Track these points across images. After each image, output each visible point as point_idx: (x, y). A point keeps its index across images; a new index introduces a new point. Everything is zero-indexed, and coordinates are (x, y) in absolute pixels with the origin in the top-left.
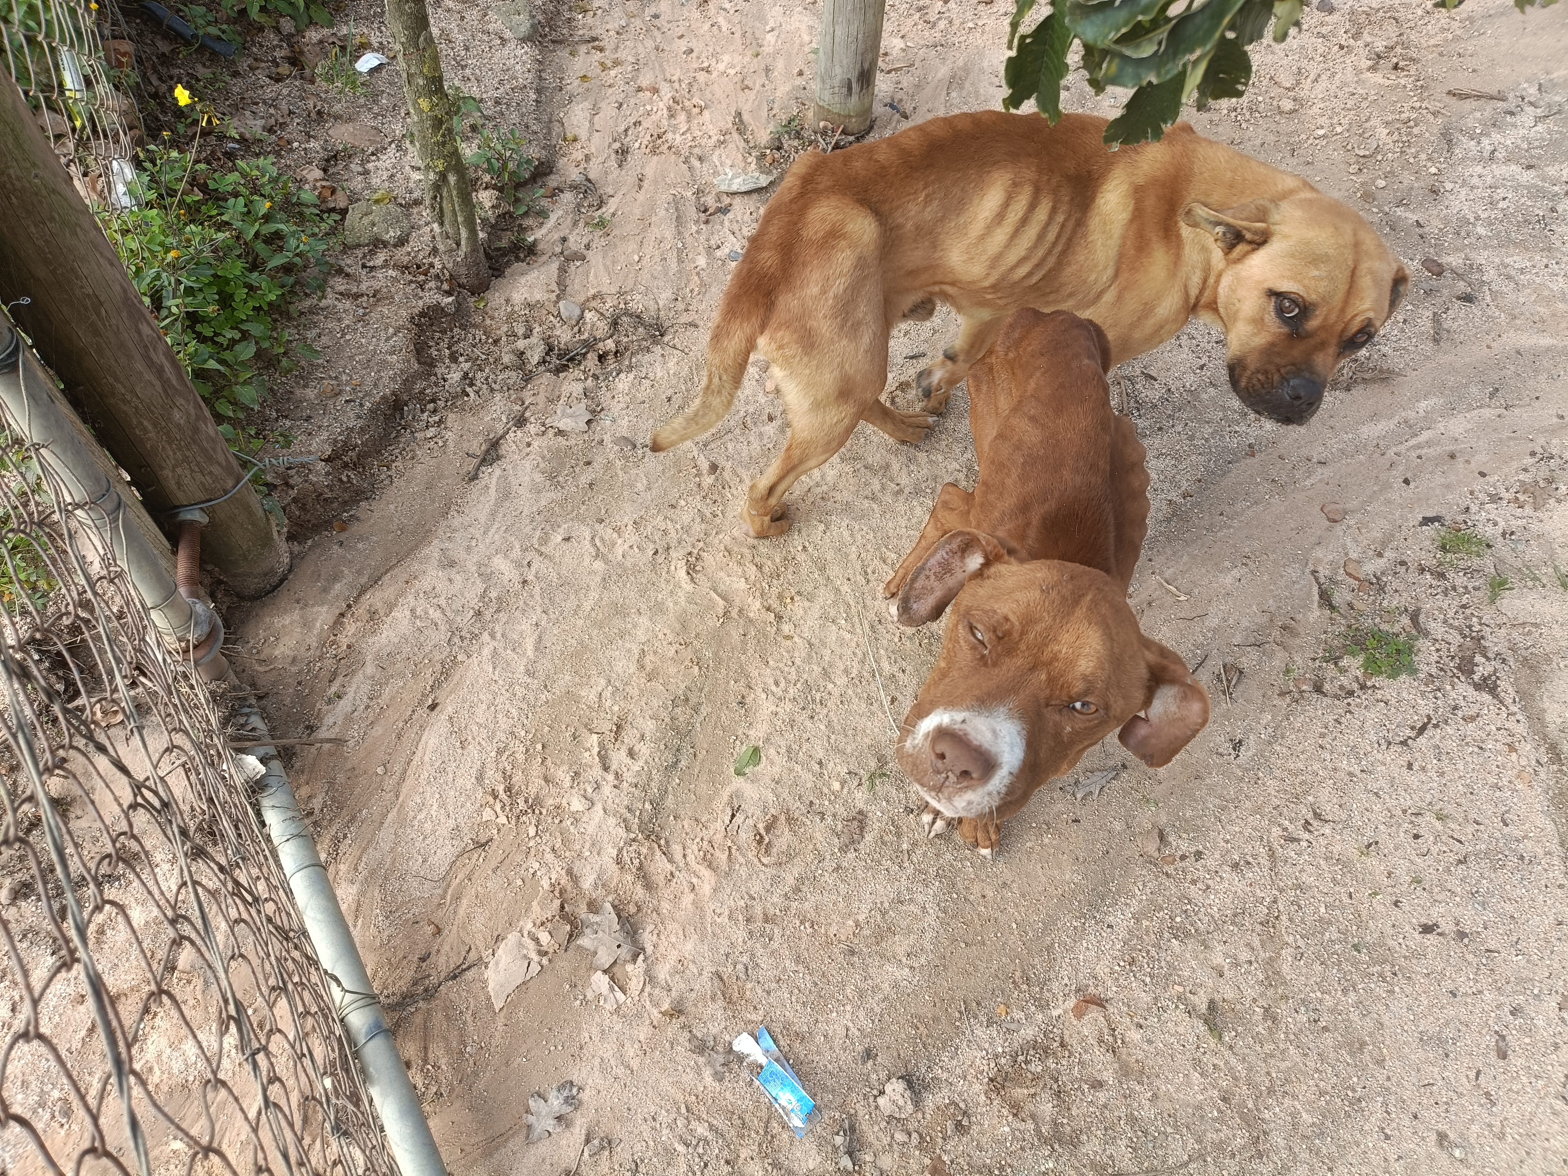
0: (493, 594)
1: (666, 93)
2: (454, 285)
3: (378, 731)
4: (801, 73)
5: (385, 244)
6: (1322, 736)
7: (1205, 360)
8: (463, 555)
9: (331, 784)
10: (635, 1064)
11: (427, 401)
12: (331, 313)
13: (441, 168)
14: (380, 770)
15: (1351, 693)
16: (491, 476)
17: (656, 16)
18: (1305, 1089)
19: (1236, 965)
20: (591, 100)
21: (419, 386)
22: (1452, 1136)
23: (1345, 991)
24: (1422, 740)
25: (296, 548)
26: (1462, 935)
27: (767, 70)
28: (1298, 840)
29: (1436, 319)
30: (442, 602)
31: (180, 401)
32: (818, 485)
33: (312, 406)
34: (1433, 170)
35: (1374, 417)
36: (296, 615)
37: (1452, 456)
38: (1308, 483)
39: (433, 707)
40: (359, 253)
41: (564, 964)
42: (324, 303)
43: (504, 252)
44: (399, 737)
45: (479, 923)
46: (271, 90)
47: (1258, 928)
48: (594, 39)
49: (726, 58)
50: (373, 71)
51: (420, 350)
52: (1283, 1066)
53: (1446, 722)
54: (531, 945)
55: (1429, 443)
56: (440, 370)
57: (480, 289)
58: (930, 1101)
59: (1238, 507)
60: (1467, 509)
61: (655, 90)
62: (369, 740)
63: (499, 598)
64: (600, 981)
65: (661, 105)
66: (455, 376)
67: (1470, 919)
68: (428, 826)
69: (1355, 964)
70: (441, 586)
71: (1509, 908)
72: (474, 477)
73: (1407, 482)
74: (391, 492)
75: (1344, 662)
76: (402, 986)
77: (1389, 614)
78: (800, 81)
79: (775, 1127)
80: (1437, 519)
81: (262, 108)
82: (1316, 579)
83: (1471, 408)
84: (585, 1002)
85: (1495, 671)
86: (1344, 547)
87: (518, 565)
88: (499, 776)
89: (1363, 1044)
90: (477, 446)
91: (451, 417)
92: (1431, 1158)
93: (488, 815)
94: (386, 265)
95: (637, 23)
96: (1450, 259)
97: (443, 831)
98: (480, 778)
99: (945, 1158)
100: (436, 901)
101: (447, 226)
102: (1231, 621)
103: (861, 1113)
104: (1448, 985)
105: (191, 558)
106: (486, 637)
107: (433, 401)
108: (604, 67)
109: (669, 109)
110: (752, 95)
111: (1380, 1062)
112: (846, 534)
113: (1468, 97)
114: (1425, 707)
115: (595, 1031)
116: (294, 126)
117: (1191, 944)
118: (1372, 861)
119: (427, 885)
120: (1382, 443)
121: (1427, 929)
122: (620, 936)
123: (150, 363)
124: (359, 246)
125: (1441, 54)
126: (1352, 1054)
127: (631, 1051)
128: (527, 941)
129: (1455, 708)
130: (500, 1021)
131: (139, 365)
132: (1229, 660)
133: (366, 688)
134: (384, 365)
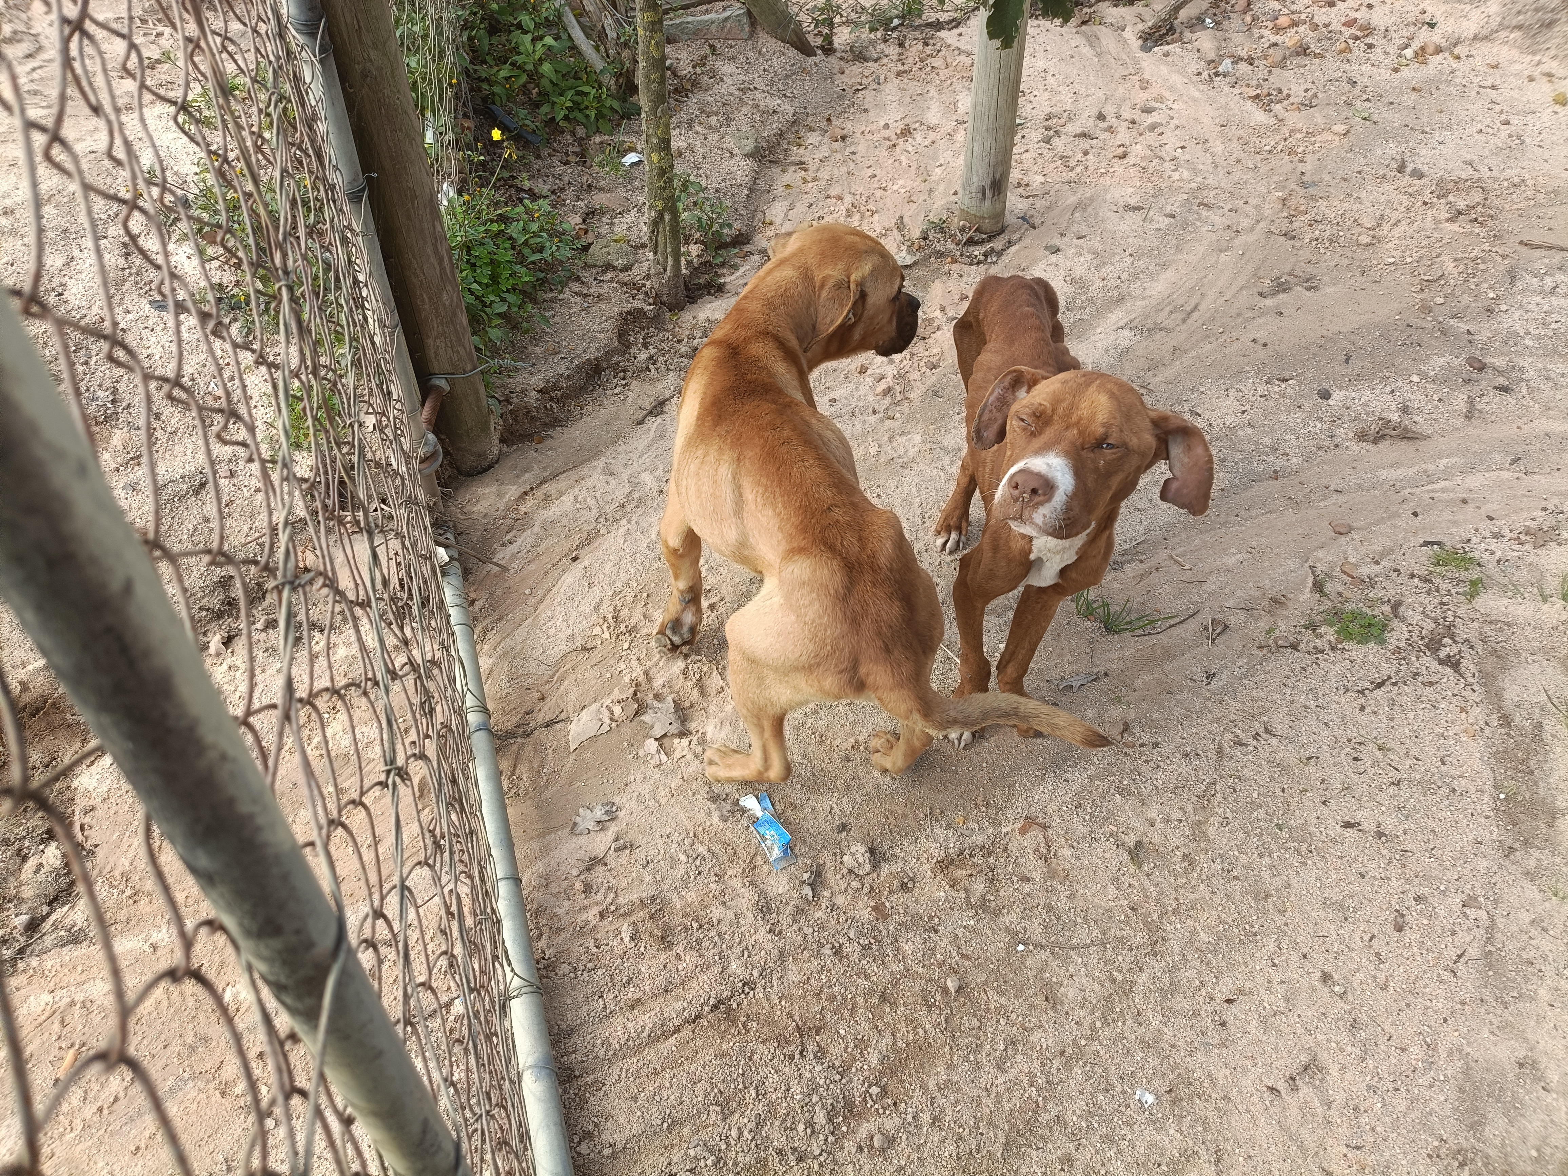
0: (636, 495)
1: (848, 199)
2: (658, 300)
3: (532, 567)
4: (955, 193)
5: (614, 268)
6: (1287, 677)
7: (1248, 407)
8: (621, 468)
9: (492, 595)
10: (663, 801)
11: (620, 371)
12: (565, 303)
13: (660, 208)
14: (527, 592)
15: (1322, 651)
16: (653, 424)
17: (854, 153)
18: (1207, 917)
19: (1167, 821)
20: (790, 200)
21: (616, 359)
22: (1336, 977)
23: (1261, 855)
24: (1379, 692)
25: (505, 449)
26: (1380, 835)
27: (931, 191)
28: (1246, 745)
29: (1471, 401)
30: (598, 495)
31: (449, 288)
32: (900, 457)
33: (538, 358)
34: (1491, 295)
35: (1395, 465)
36: (494, 489)
37: (1464, 501)
38: (1322, 504)
39: (575, 559)
40: (594, 271)
41: (628, 730)
42: (561, 296)
43: (700, 287)
44: (546, 573)
45: (572, 697)
46: (560, 169)
47: (1194, 799)
48: (802, 163)
49: (901, 182)
50: (633, 165)
51: (622, 335)
52: (1192, 896)
53: (1405, 683)
54: (607, 714)
55: (1443, 490)
56: (634, 350)
57: (676, 307)
58: (885, 869)
59: (1254, 513)
60: (1469, 541)
61: (840, 198)
62: (524, 572)
63: (639, 499)
64: (651, 745)
65: (842, 208)
66: (643, 356)
67: (1390, 823)
68: (552, 632)
69: (1276, 838)
70: (601, 487)
71: (1431, 823)
72: (641, 422)
73: (1415, 514)
74: (580, 424)
75: (1322, 630)
76: (509, 726)
77: (1372, 603)
78: (954, 198)
79: (759, 860)
80: (1438, 543)
81: (551, 179)
82: (1313, 573)
83: (1489, 469)
84: (637, 757)
85: (1460, 652)
86: (1345, 553)
87: (659, 480)
88: (611, 609)
89: (1268, 896)
90: (648, 404)
91: (634, 384)
92: (1314, 990)
93: (597, 630)
94: (611, 280)
95: (839, 156)
96: (1493, 360)
97: (562, 635)
98: (597, 608)
99: (887, 905)
100: (545, 678)
101: (660, 256)
102: (1227, 590)
103: (828, 865)
104: (1358, 867)
105: (433, 409)
106: (624, 521)
107: (624, 371)
108: (805, 181)
109: (848, 210)
110: (915, 206)
111: (1282, 912)
112: (914, 490)
113: (1539, 247)
114: (1387, 669)
115: (639, 777)
116: (570, 192)
117: (1131, 800)
118: (1311, 769)
119: (543, 667)
120: (1398, 484)
121: (1348, 825)
122: (673, 717)
123: (436, 252)
124: (595, 266)
125: (1521, 216)
126: (1256, 900)
127: (662, 792)
128: (604, 710)
129: (1417, 674)
130: (572, 758)
131: (429, 250)
132: (1218, 617)
133: (531, 540)
134: (594, 339)
